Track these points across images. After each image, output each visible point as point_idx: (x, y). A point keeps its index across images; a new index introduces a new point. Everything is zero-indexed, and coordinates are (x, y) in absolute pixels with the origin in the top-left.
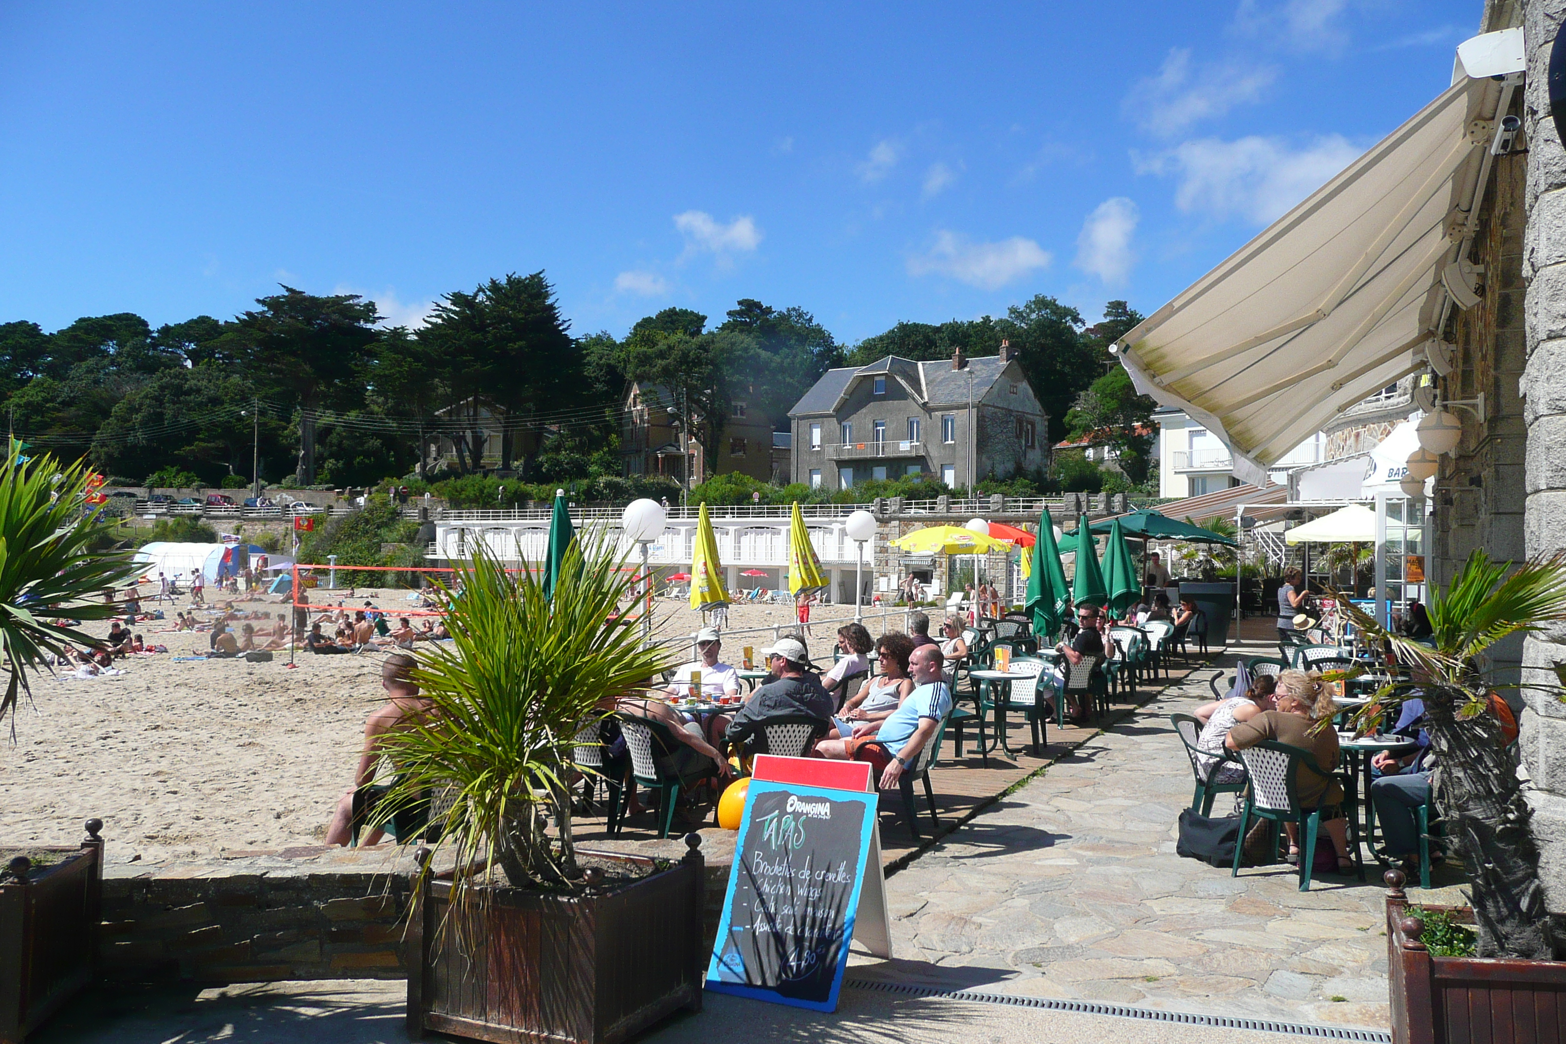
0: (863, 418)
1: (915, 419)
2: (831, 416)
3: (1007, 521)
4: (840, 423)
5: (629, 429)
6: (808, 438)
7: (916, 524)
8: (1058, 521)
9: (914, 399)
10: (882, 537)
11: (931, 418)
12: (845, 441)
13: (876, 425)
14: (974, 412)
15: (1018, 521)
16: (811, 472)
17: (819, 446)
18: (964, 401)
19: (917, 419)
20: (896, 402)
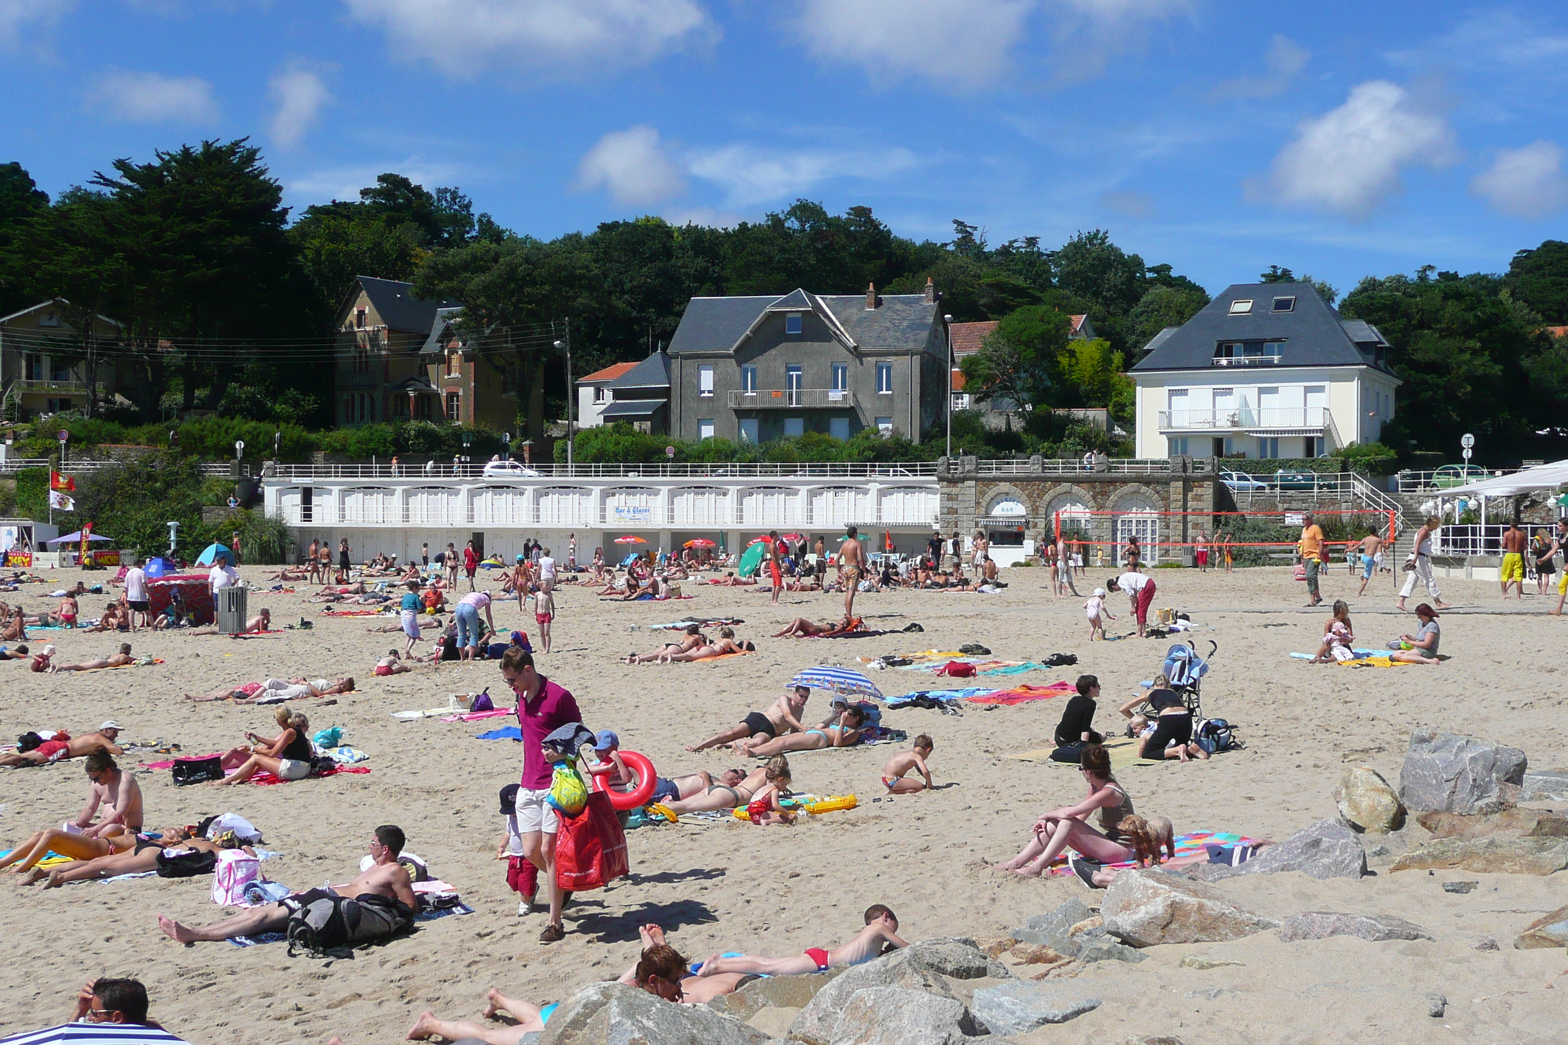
0: (773, 360)
1: (840, 365)
2: (729, 356)
3: (1113, 482)
4: (739, 364)
5: (344, 355)
6: (695, 381)
7: (1002, 484)
8: (1166, 482)
9: (840, 341)
10: (950, 497)
11: (862, 364)
12: (746, 388)
13: (789, 369)
14: (917, 359)
15: (1125, 481)
16: (700, 422)
17: (709, 392)
18: (905, 347)
19: (844, 365)
20: (816, 344)
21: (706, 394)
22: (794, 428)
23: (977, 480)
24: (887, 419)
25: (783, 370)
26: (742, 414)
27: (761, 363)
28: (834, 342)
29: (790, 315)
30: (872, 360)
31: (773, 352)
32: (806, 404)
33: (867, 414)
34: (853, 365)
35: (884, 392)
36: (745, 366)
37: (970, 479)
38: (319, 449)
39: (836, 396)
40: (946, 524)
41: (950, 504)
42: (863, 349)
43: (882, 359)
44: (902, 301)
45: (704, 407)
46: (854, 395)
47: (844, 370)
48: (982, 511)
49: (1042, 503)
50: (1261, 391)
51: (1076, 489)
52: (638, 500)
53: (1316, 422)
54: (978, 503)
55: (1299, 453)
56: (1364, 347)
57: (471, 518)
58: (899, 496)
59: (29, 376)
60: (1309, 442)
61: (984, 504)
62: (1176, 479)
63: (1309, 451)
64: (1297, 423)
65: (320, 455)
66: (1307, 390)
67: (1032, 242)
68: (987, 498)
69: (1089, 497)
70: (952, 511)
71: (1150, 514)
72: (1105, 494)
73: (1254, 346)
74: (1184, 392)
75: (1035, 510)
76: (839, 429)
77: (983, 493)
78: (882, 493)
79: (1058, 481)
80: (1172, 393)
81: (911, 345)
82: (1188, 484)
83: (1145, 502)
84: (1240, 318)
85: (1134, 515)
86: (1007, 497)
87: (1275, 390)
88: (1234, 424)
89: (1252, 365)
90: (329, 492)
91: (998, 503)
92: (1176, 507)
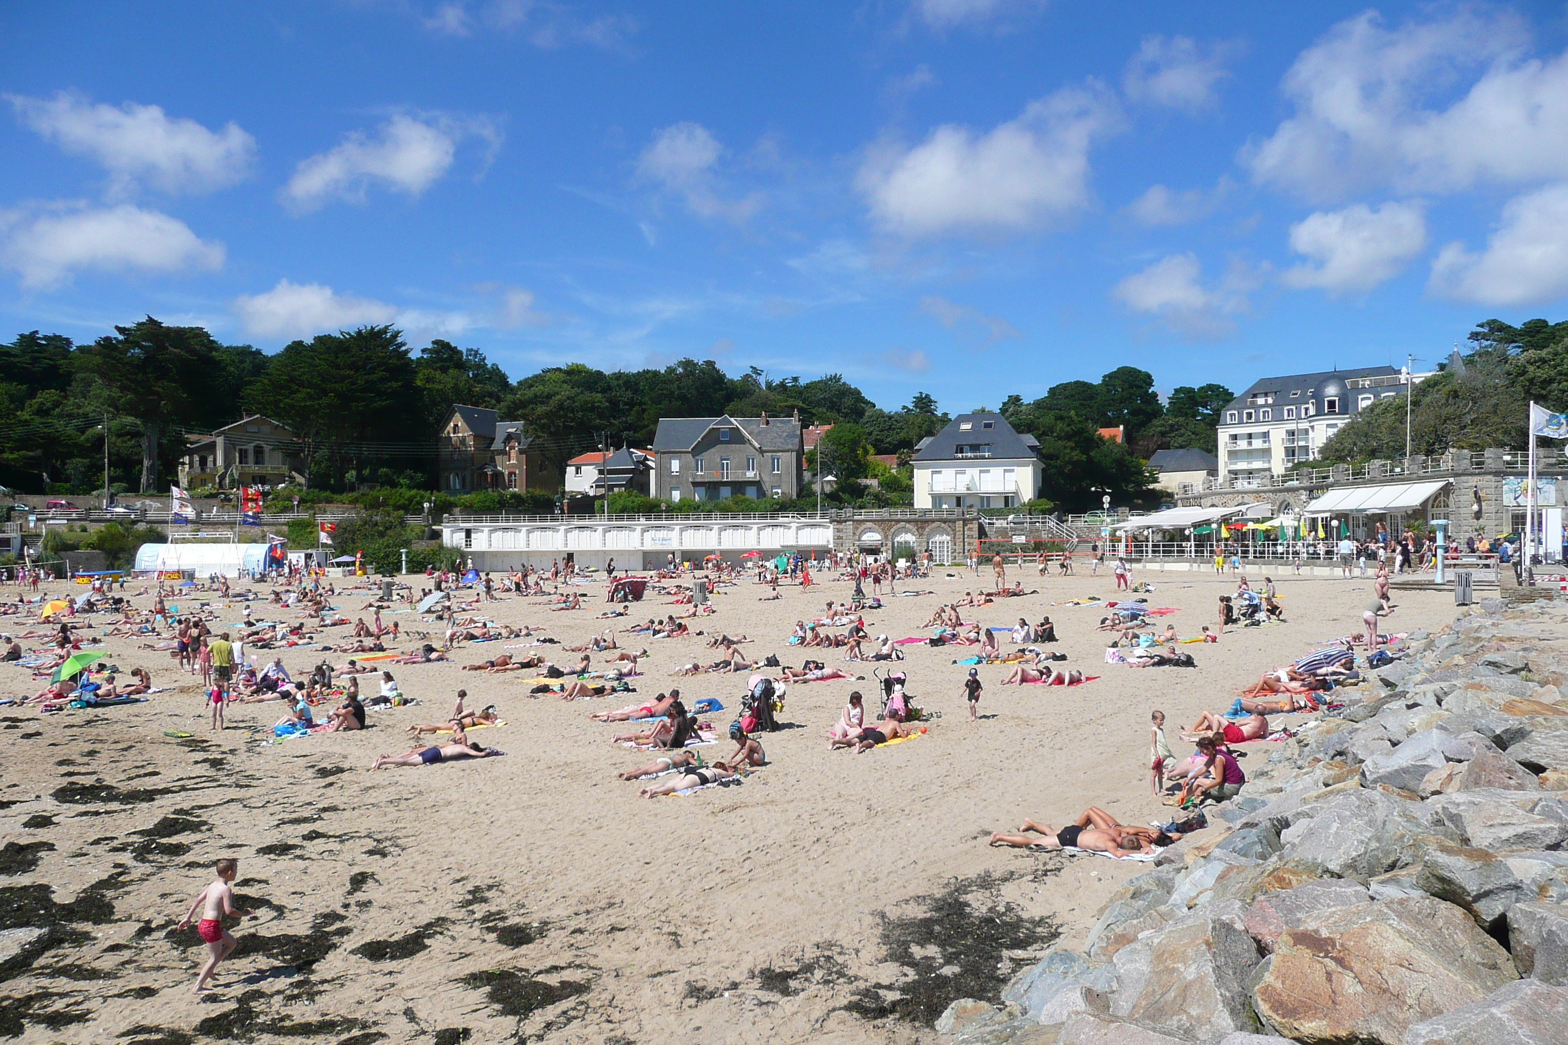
0: (713, 454)
1: (751, 457)
2: (688, 452)
3: (927, 521)
4: (694, 457)
5: (445, 451)
6: (669, 466)
7: (867, 523)
8: (954, 521)
9: (751, 444)
10: (839, 530)
11: (763, 457)
12: (697, 470)
13: (722, 459)
14: (794, 454)
15: (933, 521)
16: (672, 489)
17: (677, 472)
18: (787, 447)
19: (753, 457)
20: (736, 446)
21: (675, 474)
22: (725, 492)
23: (853, 521)
24: (779, 487)
25: (717, 460)
26: (695, 484)
27: (706, 455)
28: (747, 445)
29: (722, 430)
30: (769, 455)
31: (713, 450)
32: (732, 479)
33: (767, 485)
34: (758, 457)
35: (776, 472)
36: (697, 458)
37: (849, 521)
38: (456, 506)
39: (750, 475)
40: (835, 544)
41: (838, 534)
42: (763, 449)
43: (775, 454)
44: (780, 422)
45: (674, 481)
46: (759, 474)
47: (753, 460)
48: (857, 538)
49: (890, 533)
50: (981, 472)
51: (907, 525)
52: (662, 534)
53: (1010, 488)
54: (854, 534)
55: (1002, 505)
56: (1032, 448)
57: (566, 545)
58: (808, 530)
59: (241, 462)
60: (1006, 498)
61: (857, 534)
62: (959, 520)
63: (1006, 504)
64: (1001, 490)
65: (457, 510)
66: (1005, 471)
67: (795, 379)
68: (859, 531)
69: (914, 529)
70: (840, 538)
71: (946, 538)
72: (923, 528)
73: (975, 448)
74: (940, 472)
75: (886, 537)
76: (751, 493)
77: (857, 528)
78: (798, 528)
79: (898, 521)
80: (933, 473)
81: (790, 447)
82: (965, 522)
83: (943, 532)
84: (966, 433)
85: (938, 538)
86: (870, 530)
87: (988, 471)
88: (968, 489)
89: (976, 458)
90: (482, 531)
91: (865, 534)
92: (959, 534)
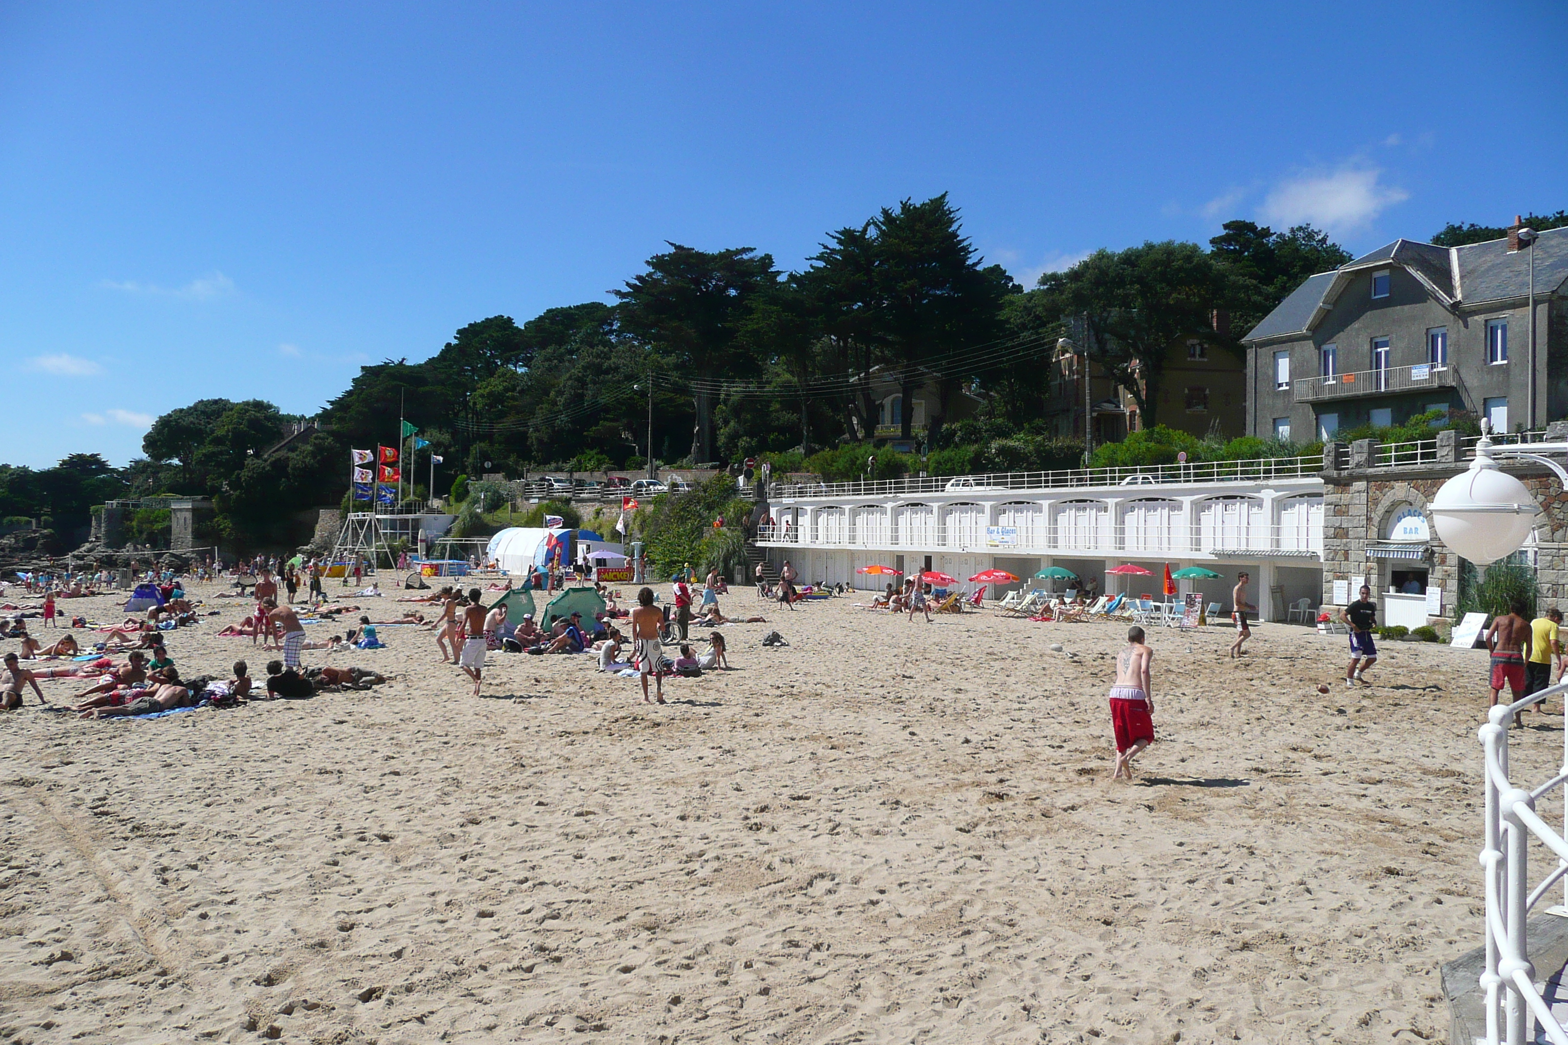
0: (1356, 335)
1: (1440, 331)
2: (1303, 338)
4: (1318, 347)
6: (1271, 373)
7: (1398, 485)
9: (1437, 299)
10: (1338, 510)
11: (1466, 326)
12: (1326, 373)
13: (1377, 345)
14: (1543, 310)
16: (1275, 422)
17: (1287, 384)
18: (1522, 293)
19: (1444, 330)
20: (1406, 308)
21: (1285, 388)
22: (1382, 418)
23: (1368, 478)
24: (1501, 400)
25: (1367, 347)
26: (1321, 407)
27: (1339, 343)
28: (1431, 302)
29: (1376, 274)
30: (1480, 318)
31: (1356, 325)
32: (1397, 386)
33: (1474, 395)
34: (1454, 329)
35: (1499, 362)
36: (1325, 347)
37: (1359, 478)
39: (1420, 374)
40: (1332, 553)
41: (1336, 521)
42: (1466, 305)
43: (1494, 315)
45: (1280, 403)
46: (1456, 371)
47: (1444, 336)
48: (1374, 532)
54: (1369, 519)
57: (895, 539)
61: (1376, 520)
68: (1381, 509)
70: (1339, 533)
77: (1376, 502)
78: (1278, 505)
81: (1539, 291)
86: (1407, 507)
90: (806, 512)
91: (1400, 519)
